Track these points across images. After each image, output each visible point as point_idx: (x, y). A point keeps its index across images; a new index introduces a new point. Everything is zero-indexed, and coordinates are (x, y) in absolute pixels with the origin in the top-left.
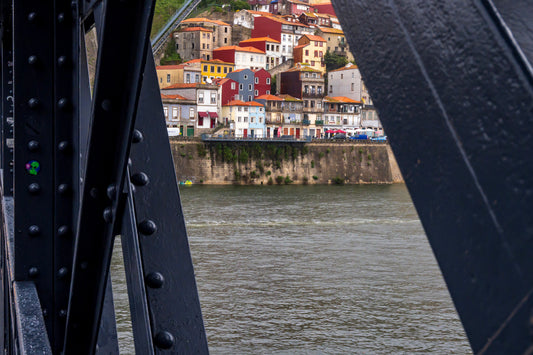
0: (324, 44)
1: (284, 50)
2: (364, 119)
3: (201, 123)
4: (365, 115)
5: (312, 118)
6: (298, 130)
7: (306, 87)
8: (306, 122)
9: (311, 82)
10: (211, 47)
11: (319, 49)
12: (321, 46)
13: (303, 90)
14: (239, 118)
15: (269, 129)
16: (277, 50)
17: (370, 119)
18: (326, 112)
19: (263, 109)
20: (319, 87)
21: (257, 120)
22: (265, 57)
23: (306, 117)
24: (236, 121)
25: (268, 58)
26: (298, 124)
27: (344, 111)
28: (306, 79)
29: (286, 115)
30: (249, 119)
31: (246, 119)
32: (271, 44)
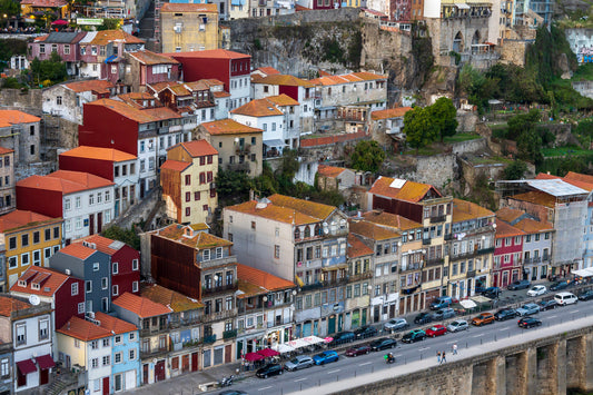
0: (215, 159)
1: (143, 167)
2: (299, 309)
3: (22, 382)
4: (300, 302)
5: (218, 329)
6: (195, 357)
7: (207, 278)
8: (209, 338)
9: (215, 268)
10: (11, 181)
11: (207, 168)
12: (210, 162)
13: (203, 284)
14: (95, 363)
15: (146, 366)
16: (132, 172)
17: (308, 307)
18: (241, 311)
19: (136, 335)
20: (228, 273)
21: (125, 357)
22: (112, 191)
23: (208, 330)
24: (89, 367)
25: (117, 190)
26: (197, 344)
27: (269, 306)
28: (208, 265)
29: (176, 335)
30: (112, 359)
31: (106, 360)
32: (121, 166)
